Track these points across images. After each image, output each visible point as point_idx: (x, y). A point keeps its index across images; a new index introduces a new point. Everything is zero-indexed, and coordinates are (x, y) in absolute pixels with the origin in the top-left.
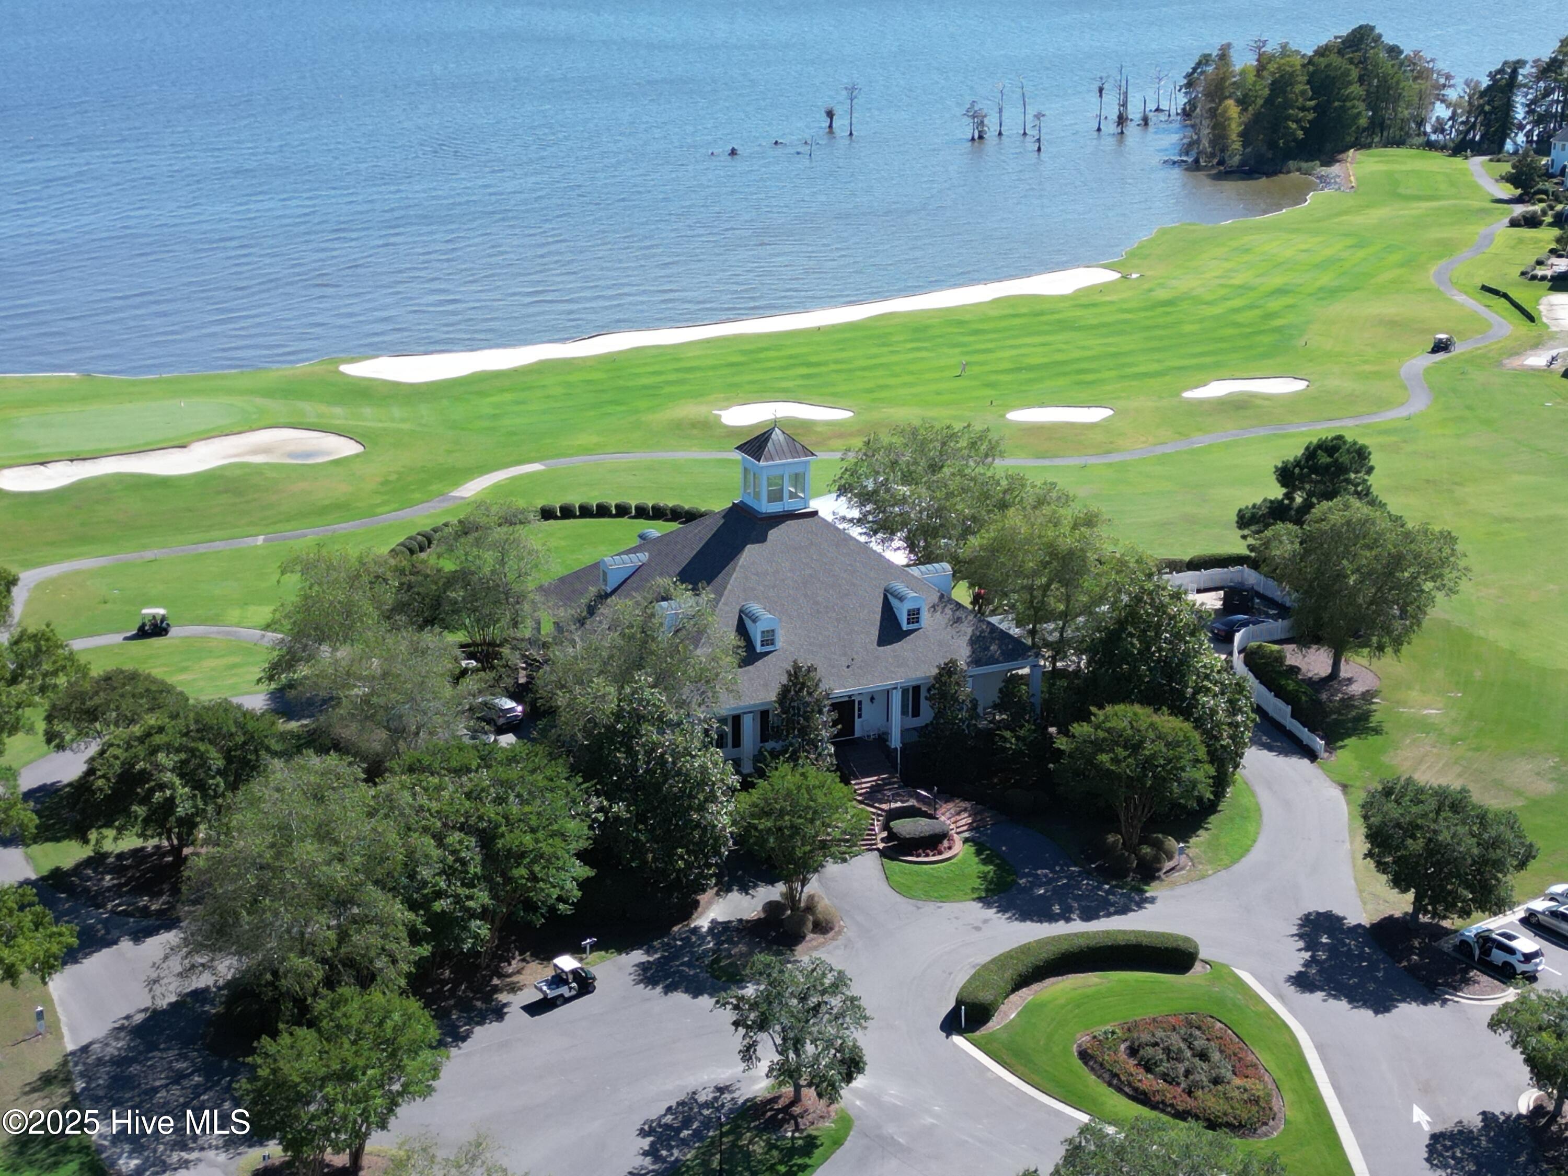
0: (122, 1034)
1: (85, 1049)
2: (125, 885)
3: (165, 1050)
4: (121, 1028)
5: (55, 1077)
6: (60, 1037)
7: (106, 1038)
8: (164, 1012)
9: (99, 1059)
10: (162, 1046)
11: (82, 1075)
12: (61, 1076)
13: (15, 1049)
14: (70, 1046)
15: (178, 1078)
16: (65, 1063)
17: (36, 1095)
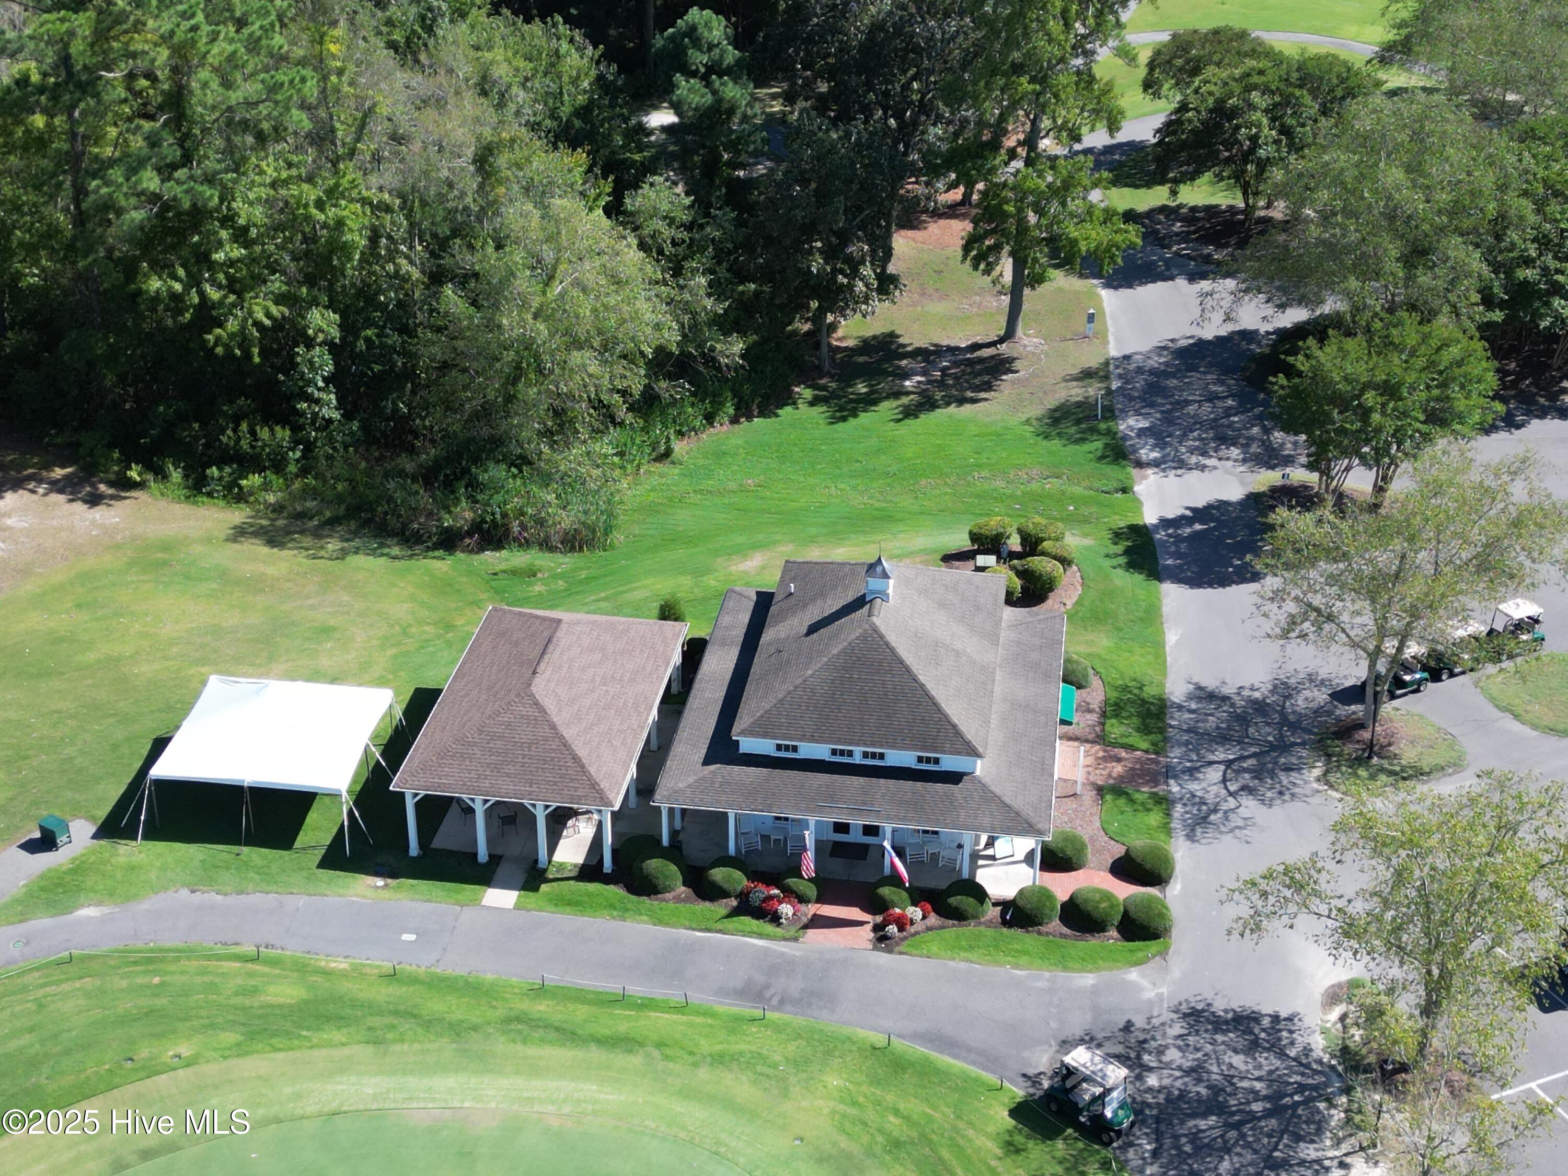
0: (1165, 353)
1: (1127, 358)
2: (1194, 232)
3: (1204, 373)
4: (1164, 348)
5: (1096, 373)
6: (1105, 343)
7: (1150, 352)
8: (1209, 342)
9: (1139, 368)
10: (1202, 369)
11: (1120, 376)
12: (1102, 373)
13: (1062, 345)
14: (1114, 351)
15: (1212, 398)
16: (1107, 363)
17: (1074, 383)
